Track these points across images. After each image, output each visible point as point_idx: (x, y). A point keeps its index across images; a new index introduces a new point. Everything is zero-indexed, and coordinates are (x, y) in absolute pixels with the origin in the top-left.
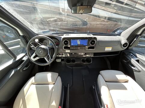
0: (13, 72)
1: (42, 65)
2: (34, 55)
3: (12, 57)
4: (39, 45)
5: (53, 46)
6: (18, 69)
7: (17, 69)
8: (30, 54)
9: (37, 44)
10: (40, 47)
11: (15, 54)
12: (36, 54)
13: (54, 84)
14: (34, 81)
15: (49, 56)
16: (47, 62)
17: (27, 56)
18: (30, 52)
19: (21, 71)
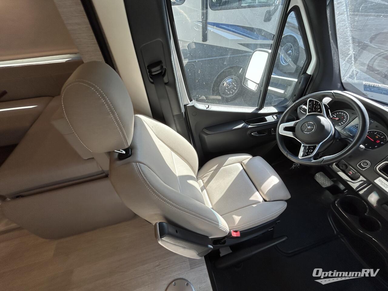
0: (240, 126)
1: (285, 153)
2: (291, 124)
3: (258, 103)
4: (321, 112)
5: (353, 137)
6: (250, 126)
7: (247, 125)
8: (286, 118)
9: (320, 108)
10: (319, 117)
11: (266, 102)
12: (296, 124)
13: (265, 201)
14: (245, 162)
15: (314, 150)
16: (298, 156)
17: (276, 118)
18: (290, 115)
19: (249, 132)
